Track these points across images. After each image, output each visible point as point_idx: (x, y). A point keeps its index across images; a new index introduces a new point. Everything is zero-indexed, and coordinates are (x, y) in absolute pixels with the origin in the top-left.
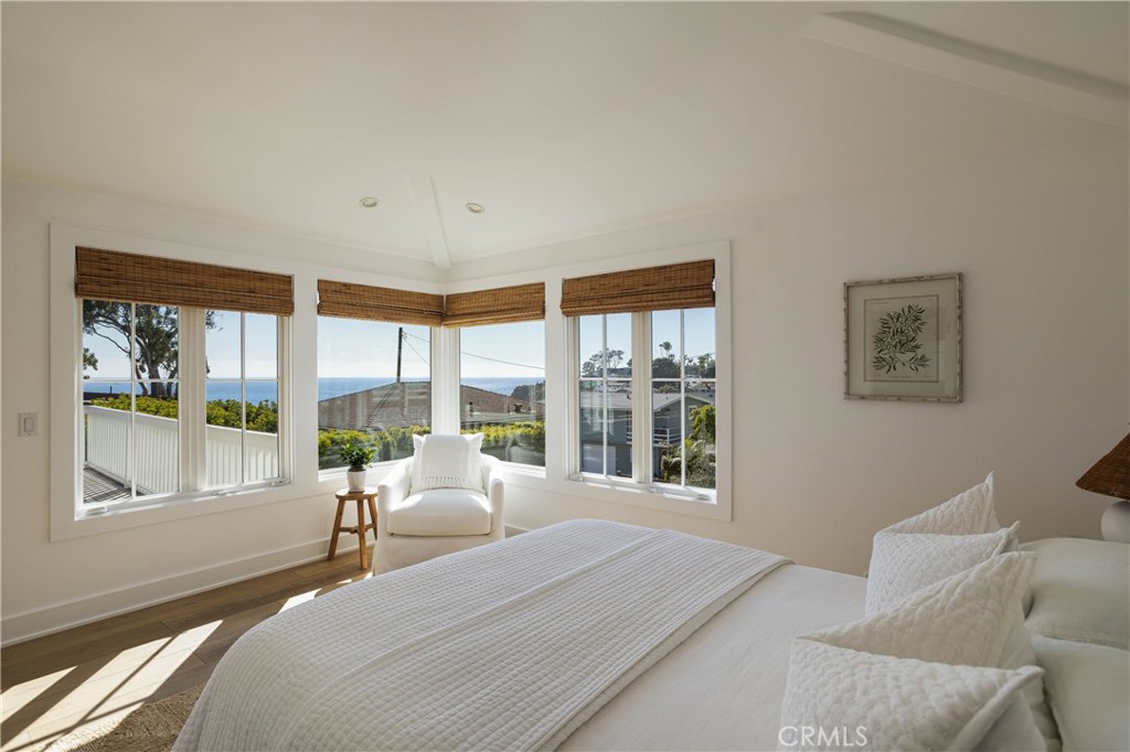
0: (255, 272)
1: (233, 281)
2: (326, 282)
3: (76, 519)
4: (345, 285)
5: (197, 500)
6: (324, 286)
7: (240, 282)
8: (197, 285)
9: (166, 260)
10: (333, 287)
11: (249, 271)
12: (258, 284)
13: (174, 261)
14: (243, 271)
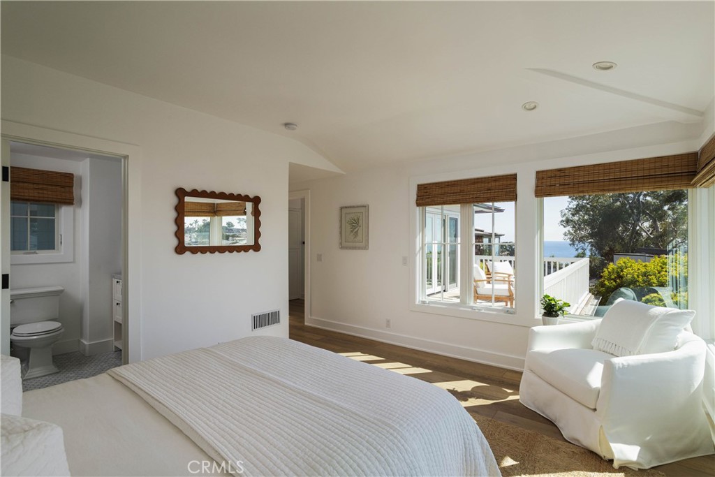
0: (492, 177)
1: (479, 185)
2: (543, 171)
3: (417, 302)
4: (560, 170)
5: (462, 309)
6: (541, 176)
7: (483, 185)
8: (461, 191)
9: (448, 182)
10: (549, 174)
11: (489, 177)
12: (493, 184)
13: (451, 182)
14: (485, 178)
